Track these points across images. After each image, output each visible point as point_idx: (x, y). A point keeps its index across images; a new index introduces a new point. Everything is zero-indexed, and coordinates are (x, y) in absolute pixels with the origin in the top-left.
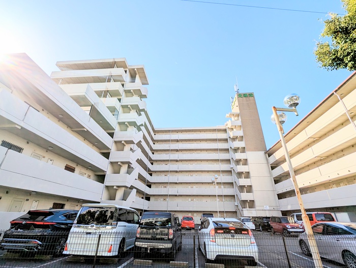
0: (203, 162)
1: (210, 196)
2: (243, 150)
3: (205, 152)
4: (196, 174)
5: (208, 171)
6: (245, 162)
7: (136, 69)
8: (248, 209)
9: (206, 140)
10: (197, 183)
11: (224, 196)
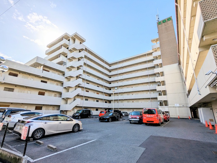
0: (139, 78)
1: (143, 99)
2: (161, 65)
3: (140, 71)
4: (135, 86)
5: (142, 84)
6: (162, 74)
7: (73, 37)
8: (164, 106)
9: (140, 63)
10: (135, 92)
11: (151, 98)
